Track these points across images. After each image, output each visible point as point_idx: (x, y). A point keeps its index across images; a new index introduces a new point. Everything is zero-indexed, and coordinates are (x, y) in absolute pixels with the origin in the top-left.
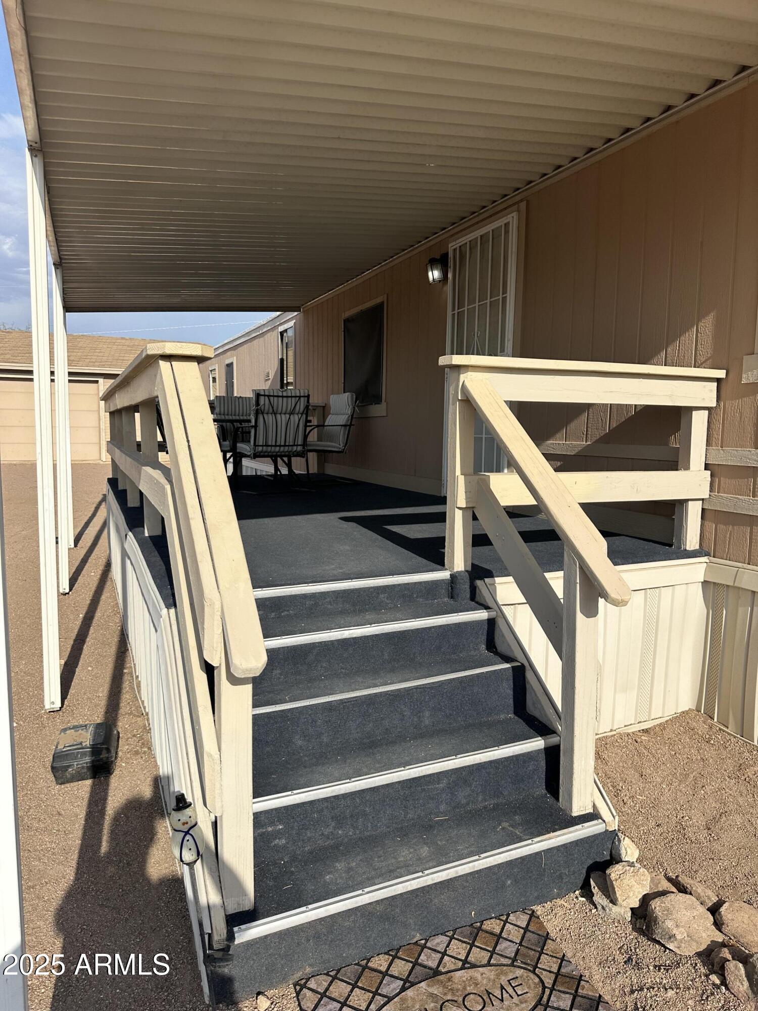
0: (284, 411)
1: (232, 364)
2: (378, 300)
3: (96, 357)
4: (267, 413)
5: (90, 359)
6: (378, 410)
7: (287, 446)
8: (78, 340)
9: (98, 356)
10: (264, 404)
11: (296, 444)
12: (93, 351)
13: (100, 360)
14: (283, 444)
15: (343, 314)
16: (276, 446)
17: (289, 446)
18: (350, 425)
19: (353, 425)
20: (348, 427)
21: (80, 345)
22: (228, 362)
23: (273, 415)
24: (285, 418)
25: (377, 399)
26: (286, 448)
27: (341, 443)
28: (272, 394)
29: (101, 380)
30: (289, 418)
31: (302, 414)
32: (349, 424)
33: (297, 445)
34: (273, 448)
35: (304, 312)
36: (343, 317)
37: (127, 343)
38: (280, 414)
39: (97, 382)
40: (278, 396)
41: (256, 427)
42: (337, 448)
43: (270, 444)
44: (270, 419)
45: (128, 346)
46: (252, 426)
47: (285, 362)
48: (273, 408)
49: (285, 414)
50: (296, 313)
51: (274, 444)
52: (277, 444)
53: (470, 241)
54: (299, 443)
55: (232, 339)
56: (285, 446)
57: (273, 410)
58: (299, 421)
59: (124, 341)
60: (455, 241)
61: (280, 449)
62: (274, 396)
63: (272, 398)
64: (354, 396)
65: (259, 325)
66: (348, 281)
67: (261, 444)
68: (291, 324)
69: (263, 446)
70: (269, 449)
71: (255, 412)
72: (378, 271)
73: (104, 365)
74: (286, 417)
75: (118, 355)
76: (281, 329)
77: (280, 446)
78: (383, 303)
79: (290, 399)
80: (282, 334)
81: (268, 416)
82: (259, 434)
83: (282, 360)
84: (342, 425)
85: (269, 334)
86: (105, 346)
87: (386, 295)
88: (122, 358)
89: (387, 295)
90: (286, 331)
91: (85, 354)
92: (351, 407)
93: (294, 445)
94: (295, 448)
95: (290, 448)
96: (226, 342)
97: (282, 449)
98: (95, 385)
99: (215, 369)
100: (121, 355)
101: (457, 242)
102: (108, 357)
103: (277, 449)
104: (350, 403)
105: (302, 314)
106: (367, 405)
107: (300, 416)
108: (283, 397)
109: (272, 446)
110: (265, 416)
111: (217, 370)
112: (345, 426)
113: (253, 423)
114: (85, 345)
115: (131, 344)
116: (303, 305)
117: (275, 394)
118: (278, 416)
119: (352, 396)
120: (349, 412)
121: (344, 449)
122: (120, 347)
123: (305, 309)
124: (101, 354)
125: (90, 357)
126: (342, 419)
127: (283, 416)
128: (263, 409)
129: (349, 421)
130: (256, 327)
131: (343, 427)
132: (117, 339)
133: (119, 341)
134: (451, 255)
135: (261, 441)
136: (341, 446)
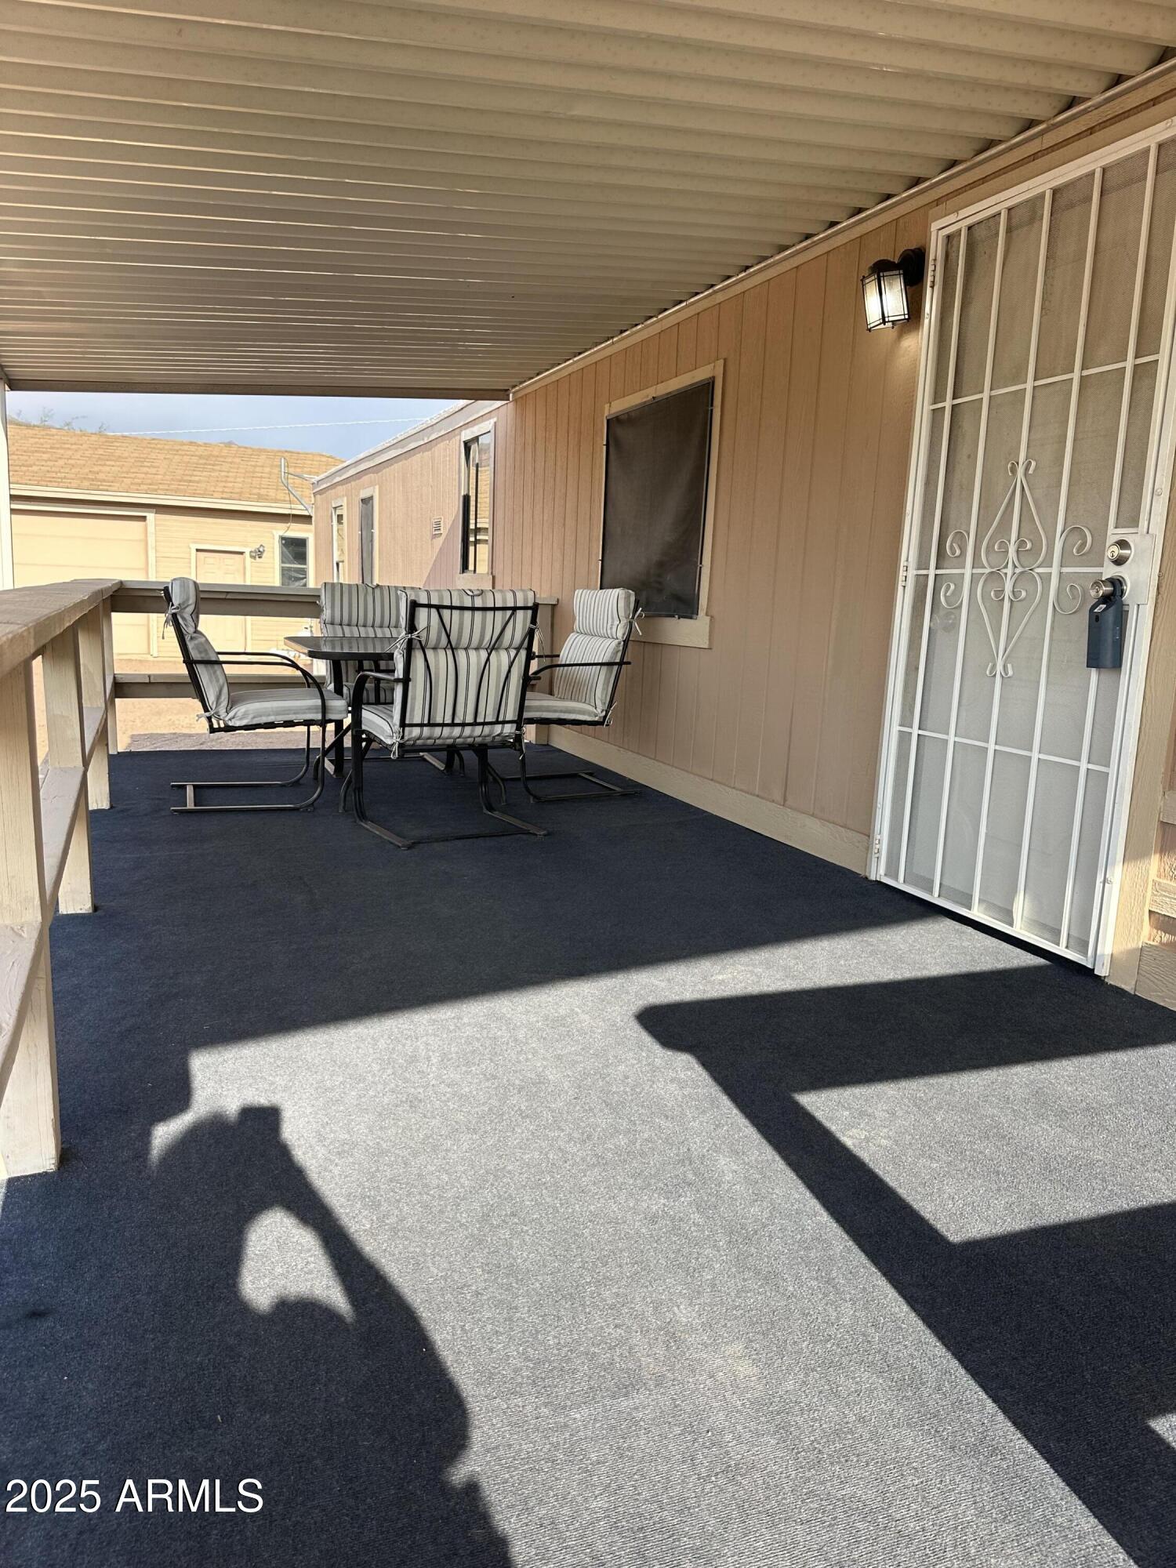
0: (475, 643)
1: (371, 498)
2: (700, 375)
3: (143, 475)
4: (435, 648)
5: (134, 478)
6: (686, 632)
7: (480, 724)
8: (116, 444)
9: (146, 473)
10: (428, 627)
11: (501, 719)
12: (139, 464)
13: (149, 481)
14: (469, 719)
15: (607, 406)
16: (453, 724)
17: (484, 724)
18: (621, 664)
19: (629, 663)
20: (616, 668)
21: (118, 453)
22: (364, 494)
23: (449, 652)
24: (477, 658)
25: (686, 607)
26: (478, 730)
27: (598, 703)
28: (447, 603)
29: (151, 516)
30: (488, 659)
31: (518, 649)
32: (618, 660)
33: (504, 722)
34: (447, 730)
35: (516, 400)
36: (606, 414)
37: (200, 451)
38: (466, 649)
39: (144, 518)
40: (462, 608)
41: (406, 681)
42: (589, 713)
43: (439, 720)
44: (440, 660)
45: (200, 457)
46: (398, 680)
47: (473, 503)
48: (448, 636)
49: (477, 649)
50: (499, 403)
51: (448, 720)
52: (457, 721)
53: (1010, 210)
54: (509, 717)
55: (372, 451)
56: (475, 724)
57: (449, 642)
58: (510, 667)
59: (193, 448)
60: (957, 211)
61: (462, 731)
62: (451, 608)
63: (446, 613)
64: (633, 599)
65: (425, 426)
66: (622, 332)
67: (417, 720)
68: (488, 425)
69: (421, 725)
70: (437, 731)
71: (405, 645)
72: (706, 304)
73: (156, 490)
74: (479, 656)
75: (181, 472)
76: (467, 435)
77: (463, 725)
78: (713, 379)
79: (490, 614)
80: (467, 446)
81: (436, 656)
82: (414, 698)
83: (466, 499)
84: (601, 664)
85: (441, 445)
86: (161, 457)
87: (722, 361)
88: (188, 478)
89: (725, 360)
90: (476, 439)
91: (124, 469)
92: (624, 621)
93: (497, 722)
94: (498, 729)
95: (487, 729)
96: (362, 456)
97: (468, 730)
98: (141, 524)
99: (341, 506)
100: (187, 472)
101: (964, 213)
102: (165, 474)
103: (457, 731)
104: (622, 613)
105: (511, 406)
106: (660, 616)
107: (513, 653)
108: (473, 609)
109: (443, 725)
110: (430, 654)
111: (345, 507)
112: (609, 664)
113: (399, 673)
114: (126, 454)
115: (206, 453)
116: (514, 386)
117: (456, 603)
118: (461, 655)
119: (628, 597)
120: (620, 635)
121: (605, 717)
122: (186, 459)
123: (520, 395)
124: (153, 471)
125: (133, 475)
126: (605, 649)
127: (472, 654)
128: (423, 640)
129: (620, 654)
130: (417, 430)
131: (604, 668)
132: (183, 444)
133: (186, 448)
134: (935, 251)
135: (416, 715)
136: (599, 711)
